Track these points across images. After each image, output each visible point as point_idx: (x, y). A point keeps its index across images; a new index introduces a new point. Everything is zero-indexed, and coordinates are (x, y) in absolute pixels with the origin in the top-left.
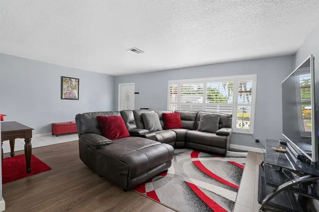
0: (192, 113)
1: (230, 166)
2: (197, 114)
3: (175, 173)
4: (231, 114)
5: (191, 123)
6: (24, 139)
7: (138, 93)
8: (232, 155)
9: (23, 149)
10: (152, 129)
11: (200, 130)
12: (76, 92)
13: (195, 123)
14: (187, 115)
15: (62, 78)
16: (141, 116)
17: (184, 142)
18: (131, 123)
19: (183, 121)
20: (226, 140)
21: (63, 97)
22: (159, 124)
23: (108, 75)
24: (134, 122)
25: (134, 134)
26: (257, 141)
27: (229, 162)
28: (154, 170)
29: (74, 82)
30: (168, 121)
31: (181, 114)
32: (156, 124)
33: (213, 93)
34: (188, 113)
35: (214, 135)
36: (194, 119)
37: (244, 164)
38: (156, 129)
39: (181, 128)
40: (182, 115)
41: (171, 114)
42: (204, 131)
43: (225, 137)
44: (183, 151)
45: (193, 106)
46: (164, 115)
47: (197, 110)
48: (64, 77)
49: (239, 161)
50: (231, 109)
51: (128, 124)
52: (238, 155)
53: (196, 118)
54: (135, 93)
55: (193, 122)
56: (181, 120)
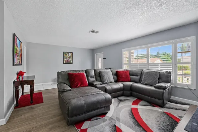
0: (139, 71)
1: (165, 117)
2: (142, 71)
3: (113, 116)
4: (171, 71)
6: (29, 85)
9: (29, 91)
10: (106, 81)
11: (143, 84)
12: (71, 59)
13: (140, 78)
14: (134, 72)
15: (64, 52)
16: (99, 73)
17: (130, 92)
18: (91, 77)
19: (131, 77)
20: (163, 93)
21: (64, 63)
22: (112, 78)
23: (88, 49)
24: (94, 76)
25: (91, 84)
27: (165, 113)
28: (92, 112)
29: (70, 55)
30: (119, 76)
32: (109, 78)
33: (168, 56)
34: (135, 71)
35: (153, 88)
36: (140, 75)
37: (181, 117)
38: (109, 81)
39: (129, 81)
40: (131, 72)
41: (122, 71)
42: (146, 84)
43: (162, 90)
44: (128, 98)
45: (139, 66)
46: (117, 72)
47: (143, 68)
48: (65, 52)
49: (176, 114)
50: (171, 67)
51: (90, 78)
52: (177, 107)
53: (141, 74)
54: (104, 59)
55: (139, 77)
56: (130, 75)
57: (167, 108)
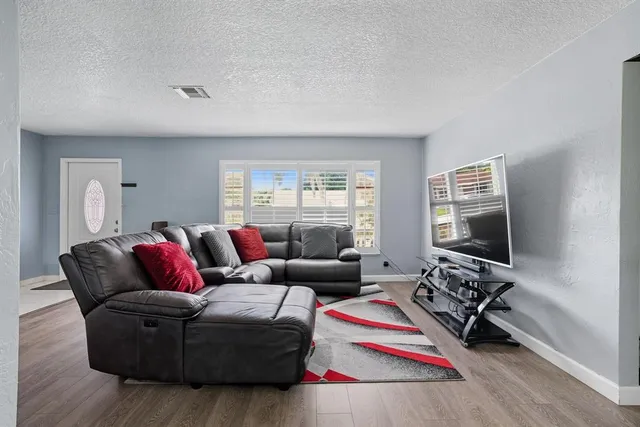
0: (281, 227)
2: (290, 228)
4: (349, 223)
5: (282, 245)
7: (134, 185)
8: (366, 291)
13: (289, 244)
16: (201, 239)
19: (268, 244)
20: (359, 268)
22: (235, 254)
24: (191, 253)
26: (386, 264)
27: (372, 301)
31: (261, 229)
34: (273, 227)
35: (339, 262)
36: (286, 237)
38: (235, 265)
39: (267, 257)
42: (315, 258)
43: (355, 263)
45: (276, 213)
46: (232, 234)
47: (290, 221)
50: (345, 217)
53: (291, 235)
54: (123, 185)
55: (285, 243)
56: (265, 241)
57: (363, 295)
